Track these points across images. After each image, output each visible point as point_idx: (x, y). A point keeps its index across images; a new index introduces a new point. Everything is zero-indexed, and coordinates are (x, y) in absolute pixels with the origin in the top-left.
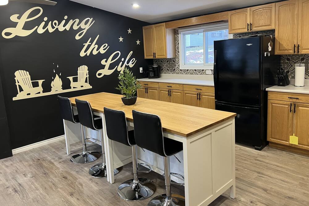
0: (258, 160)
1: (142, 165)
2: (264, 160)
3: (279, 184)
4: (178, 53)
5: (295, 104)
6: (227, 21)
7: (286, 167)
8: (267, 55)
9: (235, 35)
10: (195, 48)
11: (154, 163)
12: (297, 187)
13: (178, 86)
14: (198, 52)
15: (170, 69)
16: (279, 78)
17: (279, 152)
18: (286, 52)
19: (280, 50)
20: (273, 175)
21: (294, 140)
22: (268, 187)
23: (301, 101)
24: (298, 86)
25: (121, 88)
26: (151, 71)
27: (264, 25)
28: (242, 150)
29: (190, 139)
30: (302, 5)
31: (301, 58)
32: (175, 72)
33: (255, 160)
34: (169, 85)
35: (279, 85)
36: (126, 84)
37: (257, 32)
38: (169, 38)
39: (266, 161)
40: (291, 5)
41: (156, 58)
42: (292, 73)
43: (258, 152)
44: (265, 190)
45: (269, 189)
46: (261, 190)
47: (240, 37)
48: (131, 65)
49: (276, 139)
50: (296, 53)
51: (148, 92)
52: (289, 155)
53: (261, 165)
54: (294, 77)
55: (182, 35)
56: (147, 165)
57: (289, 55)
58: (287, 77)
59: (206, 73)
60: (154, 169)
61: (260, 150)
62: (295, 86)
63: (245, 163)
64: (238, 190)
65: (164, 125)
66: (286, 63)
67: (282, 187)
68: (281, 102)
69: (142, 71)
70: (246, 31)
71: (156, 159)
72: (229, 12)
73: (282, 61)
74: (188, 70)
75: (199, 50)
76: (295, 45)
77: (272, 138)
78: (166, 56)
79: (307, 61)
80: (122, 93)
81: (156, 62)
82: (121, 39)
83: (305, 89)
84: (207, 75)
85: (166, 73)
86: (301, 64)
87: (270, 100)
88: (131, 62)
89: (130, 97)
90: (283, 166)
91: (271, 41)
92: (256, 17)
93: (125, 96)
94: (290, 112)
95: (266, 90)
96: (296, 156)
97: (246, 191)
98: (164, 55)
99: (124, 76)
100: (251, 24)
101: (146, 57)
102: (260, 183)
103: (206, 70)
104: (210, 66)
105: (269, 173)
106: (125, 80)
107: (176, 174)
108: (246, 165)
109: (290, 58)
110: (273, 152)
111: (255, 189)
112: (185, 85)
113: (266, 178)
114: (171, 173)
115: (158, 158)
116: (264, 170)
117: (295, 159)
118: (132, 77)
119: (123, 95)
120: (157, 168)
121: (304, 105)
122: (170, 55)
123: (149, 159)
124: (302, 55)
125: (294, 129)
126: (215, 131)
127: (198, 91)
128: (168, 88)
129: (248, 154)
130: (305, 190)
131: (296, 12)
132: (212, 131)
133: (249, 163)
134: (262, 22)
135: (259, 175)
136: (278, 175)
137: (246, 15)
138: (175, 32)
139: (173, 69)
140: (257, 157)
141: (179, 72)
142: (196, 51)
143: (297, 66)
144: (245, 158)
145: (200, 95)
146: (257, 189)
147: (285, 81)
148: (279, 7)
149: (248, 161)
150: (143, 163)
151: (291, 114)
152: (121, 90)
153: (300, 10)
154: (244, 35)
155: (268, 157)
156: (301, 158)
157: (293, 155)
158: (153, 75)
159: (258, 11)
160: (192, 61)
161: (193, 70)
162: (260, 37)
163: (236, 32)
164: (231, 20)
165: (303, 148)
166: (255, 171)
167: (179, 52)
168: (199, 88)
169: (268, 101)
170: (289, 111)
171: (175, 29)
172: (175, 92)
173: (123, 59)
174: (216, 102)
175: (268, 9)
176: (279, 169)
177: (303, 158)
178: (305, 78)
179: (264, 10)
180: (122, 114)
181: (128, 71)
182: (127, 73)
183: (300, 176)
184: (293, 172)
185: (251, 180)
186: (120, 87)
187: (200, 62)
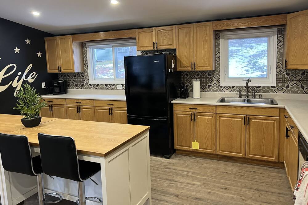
0: (168, 168)
1: (50, 194)
2: (173, 167)
3: (187, 188)
4: (87, 68)
5: (195, 114)
6: (135, 39)
7: (191, 171)
8: (171, 71)
9: (143, 52)
10: (102, 63)
11: (65, 190)
12: (201, 188)
13: (88, 102)
14: (105, 66)
15: (78, 84)
16: (181, 92)
17: (184, 158)
18: (185, 69)
19: (181, 67)
20: (182, 180)
21: (195, 146)
22: (179, 192)
23: (199, 111)
24: (196, 98)
25: (21, 108)
26: (56, 86)
27: (167, 44)
28: (154, 160)
29: (108, 158)
30: (196, 29)
31: (197, 74)
32: (84, 87)
33: (166, 168)
34: (79, 101)
35: (181, 98)
36: (26, 102)
37: (162, 51)
38: (76, 52)
39: (175, 168)
40: (188, 28)
41: (62, 72)
42: (190, 87)
43: (167, 161)
44: (177, 196)
45: (179, 194)
46: (173, 197)
47: (147, 54)
48: (30, 80)
49: (182, 146)
50: (193, 70)
51: (54, 110)
52: (192, 159)
53: (171, 173)
54: (192, 91)
55: (91, 49)
56: (57, 194)
57: (188, 72)
58: (187, 90)
59: (116, 88)
60: (64, 197)
61: (169, 158)
62: (193, 98)
63: (158, 173)
64: (154, 201)
65: (79, 146)
66: (185, 78)
67: (190, 190)
68: (184, 113)
69: (44, 86)
70: (152, 48)
71: (67, 186)
72: (136, 30)
73: (183, 77)
74: (98, 85)
75: (106, 64)
76: (192, 63)
77: (178, 146)
78: (74, 70)
79: (201, 77)
80: (22, 114)
81: (62, 76)
82: (17, 50)
83: (201, 100)
84: (118, 89)
85: (74, 89)
86: (197, 79)
87: (175, 111)
88: (30, 77)
89: (32, 118)
90: (189, 170)
91: (173, 59)
92: (160, 36)
93: (25, 117)
94: (192, 121)
95: (172, 103)
96: (198, 159)
97: (161, 200)
98: (71, 69)
99: (25, 94)
100: (156, 43)
101: (49, 71)
102: (171, 190)
103: (116, 85)
104: (120, 81)
105: (178, 179)
106: (25, 98)
107: (91, 197)
108: (159, 175)
109: (189, 74)
110: (180, 158)
111: (168, 197)
112: (96, 101)
113: (176, 184)
114: (86, 197)
115: (69, 183)
116: (174, 176)
117: (197, 162)
118: (35, 94)
119: (23, 115)
120: (69, 195)
121: (201, 114)
122: (77, 69)
123: (58, 186)
124: (197, 71)
125: (196, 136)
126: (132, 146)
127: (110, 106)
128: (77, 104)
129: (160, 164)
130: (208, 189)
131: (192, 35)
132: (129, 146)
133: (161, 172)
134: (165, 42)
135: (171, 182)
136: (185, 179)
137: (152, 34)
138: (83, 46)
139: (82, 84)
140: (167, 166)
141: (88, 88)
142: (103, 65)
143: (194, 81)
144: (156, 168)
145: (112, 110)
146: (170, 196)
147: (186, 94)
148: (179, 29)
149: (159, 170)
150: (51, 192)
151: (192, 123)
152: (20, 110)
153: (195, 34)
154: (150, 52)
155: (176, 164)
156: (202, 161)
157: (196, 159)
158: (58, 91)
159: (162, 31)
160: (100, 75)
161: (103, 85)
162: (165, 55)
163: (143, 49)
164: (138, 37)
165: (203, 152)
166: (167, 179)
167: (87, 66)
168: (110, 103)
169: (174, 112)
170: (190, 120)
171: (82, 43)
172: (85, 109)
173: (20, 73)
174: (128, 116)
175: (170, 30)
176: (186, 173)
177: (204, 161)
178: (201, 91)
179: (166, 31)
180: (24, 139)
181: (29, 88)
182: (28, 90)
183: (204, 177)
184: (197, 174)
185: (164, 189)
186: (19, 106)
187: (108, 76)
